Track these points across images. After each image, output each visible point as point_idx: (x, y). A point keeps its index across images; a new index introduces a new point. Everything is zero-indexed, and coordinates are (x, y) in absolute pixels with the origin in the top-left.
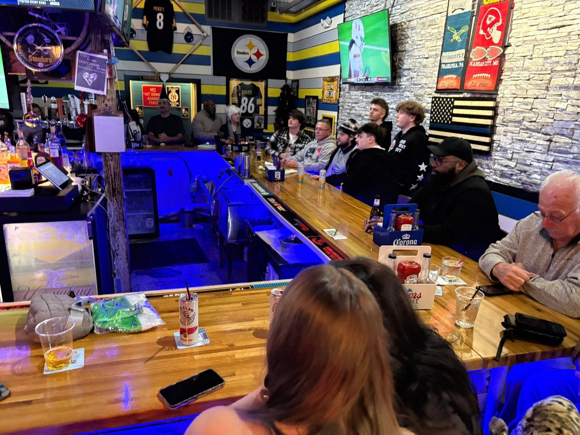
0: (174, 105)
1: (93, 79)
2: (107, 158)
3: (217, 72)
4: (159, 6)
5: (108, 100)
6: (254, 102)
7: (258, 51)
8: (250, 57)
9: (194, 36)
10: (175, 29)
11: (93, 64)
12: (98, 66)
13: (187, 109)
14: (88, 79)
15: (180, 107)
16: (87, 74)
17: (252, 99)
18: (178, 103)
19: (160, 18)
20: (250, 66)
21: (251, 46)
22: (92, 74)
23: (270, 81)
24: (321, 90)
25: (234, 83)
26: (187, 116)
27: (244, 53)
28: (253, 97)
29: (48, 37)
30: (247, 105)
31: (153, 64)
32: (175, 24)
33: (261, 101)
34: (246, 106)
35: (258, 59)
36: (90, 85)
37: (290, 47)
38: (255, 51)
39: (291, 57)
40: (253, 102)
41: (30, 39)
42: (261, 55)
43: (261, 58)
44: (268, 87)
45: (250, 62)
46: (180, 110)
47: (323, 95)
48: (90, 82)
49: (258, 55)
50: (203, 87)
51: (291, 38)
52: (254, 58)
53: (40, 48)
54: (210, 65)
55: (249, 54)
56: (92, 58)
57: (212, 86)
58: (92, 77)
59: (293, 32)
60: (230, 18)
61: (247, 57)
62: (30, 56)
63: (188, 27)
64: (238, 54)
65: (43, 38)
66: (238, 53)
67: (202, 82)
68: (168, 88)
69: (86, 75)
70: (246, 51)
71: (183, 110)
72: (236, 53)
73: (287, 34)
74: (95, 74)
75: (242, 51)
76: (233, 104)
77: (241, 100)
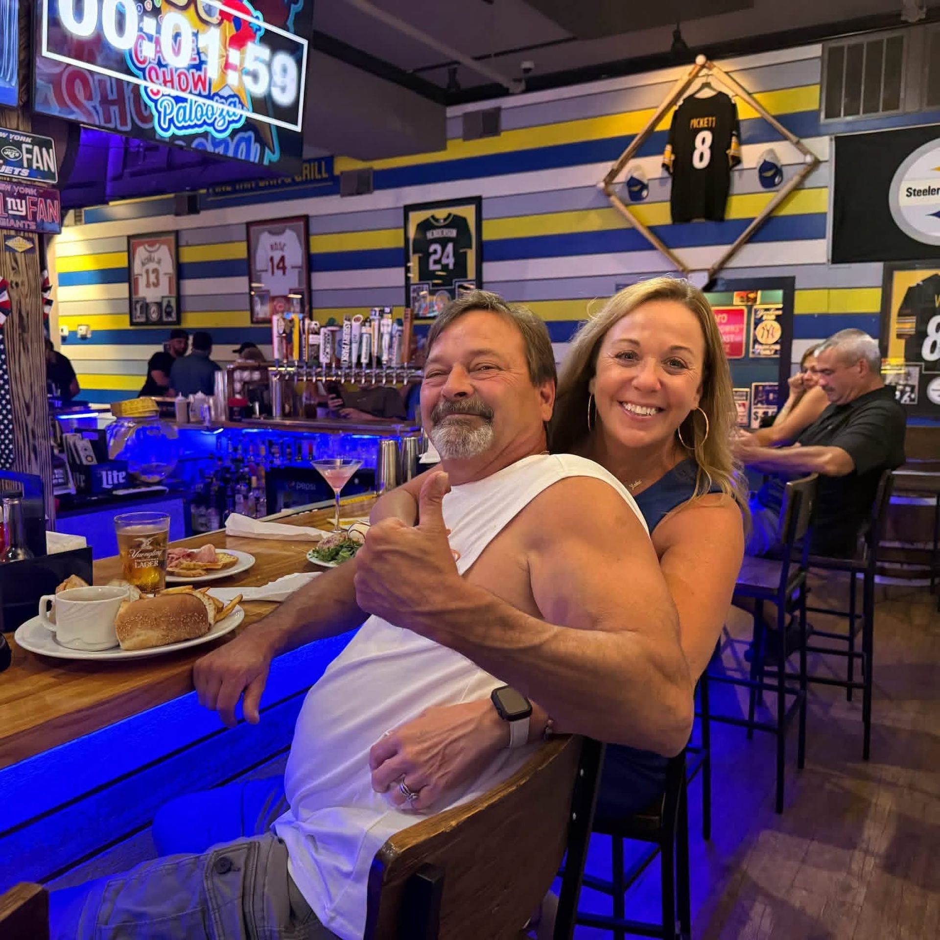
0: (768, 352)
4: (703, 116)
9: (784, 169)
10: (737, 160)
18: (776, 346)
19: (703, 143)
25: (908, 279)
27: (930, 191)
31: (678, 252)
32: (739, 151)
34: (938, 341)
50: (799, 297)
54: (824, 237)
57: (826, 291)
63: (771, 151)
64: (908, 196)
66: (911, 192)
67: (798, 285)
70: (936, 185)
72: (903, 192)
75: (922, 187)
76: (899, 336)
77: (927, 322)
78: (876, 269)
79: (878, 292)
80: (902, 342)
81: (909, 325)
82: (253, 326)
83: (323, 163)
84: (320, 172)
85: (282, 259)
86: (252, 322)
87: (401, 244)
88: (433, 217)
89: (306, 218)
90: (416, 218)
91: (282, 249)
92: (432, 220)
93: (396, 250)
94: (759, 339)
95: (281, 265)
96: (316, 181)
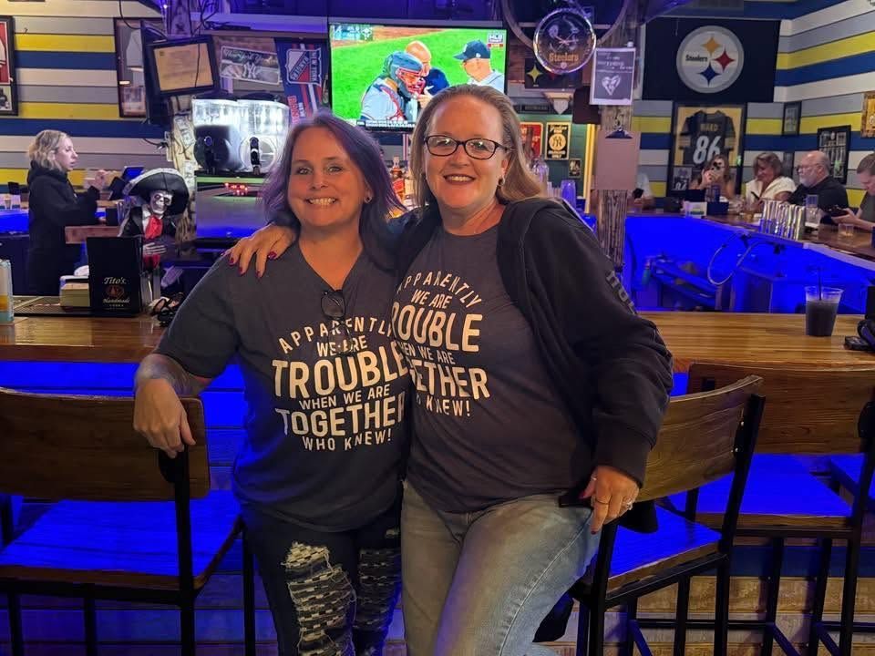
0: (558, 156)
1: (615, 85)
2: (609, 201)
5: (623, 116)
6: (721, 144)
7: (725, 53)
8: (710, 66)
11: (615, 64)
12: (622, 64)
13: (578, 162)
14: (608, 86)
15: (567, 158)
16: (607, 78)
17: (718, 138)
18: (564, 153)
20: (709, 80)
21: (712, 46)
22: (615, 77)
23: (751, 106)
24: (860, 115)
26: (578, 174)
27: (699, 59)
28: (718, 135)
29: (576, 25)
30: (707, 149)
33: (735, 143)
34: (704, 151)
35: (724, 68)
36: (610, 94)
37: (783, 45)
38: (719, 54)
39: (784, 62)
40: (717, 145)
41: (554, 30)
42: (730, 60)
43: (729, 66)
44: (748, 116)
45: (709, 74)
46: (566, 164)
47: (864, 124)
48: (610, 90)
49: (724, 60)
51: (787, 27)
52: (717, 66)
53: (565, 42)
55: (709, 59)
56: (613, 54)
58: (613, 82)
59: (791, 18)
61: (703, 66)
62: (551, 55)
64: (688, 60)
65: (571, 27)
66: (689, 58)
68: (549, 126)
69: (606, 81)
70: (702, 56)
71: (572, 164)
72: (684, 58)
73: (779, 22)
74: (617, 76)
75: (695, 55)
76: (681, 148)
77: (696, 140)
78: (669, 104)
79: (669, 120)
80: (682, 152)
81: (687, 142)
82: (122, 119)
86: (122, 115)
94: (552, 147)
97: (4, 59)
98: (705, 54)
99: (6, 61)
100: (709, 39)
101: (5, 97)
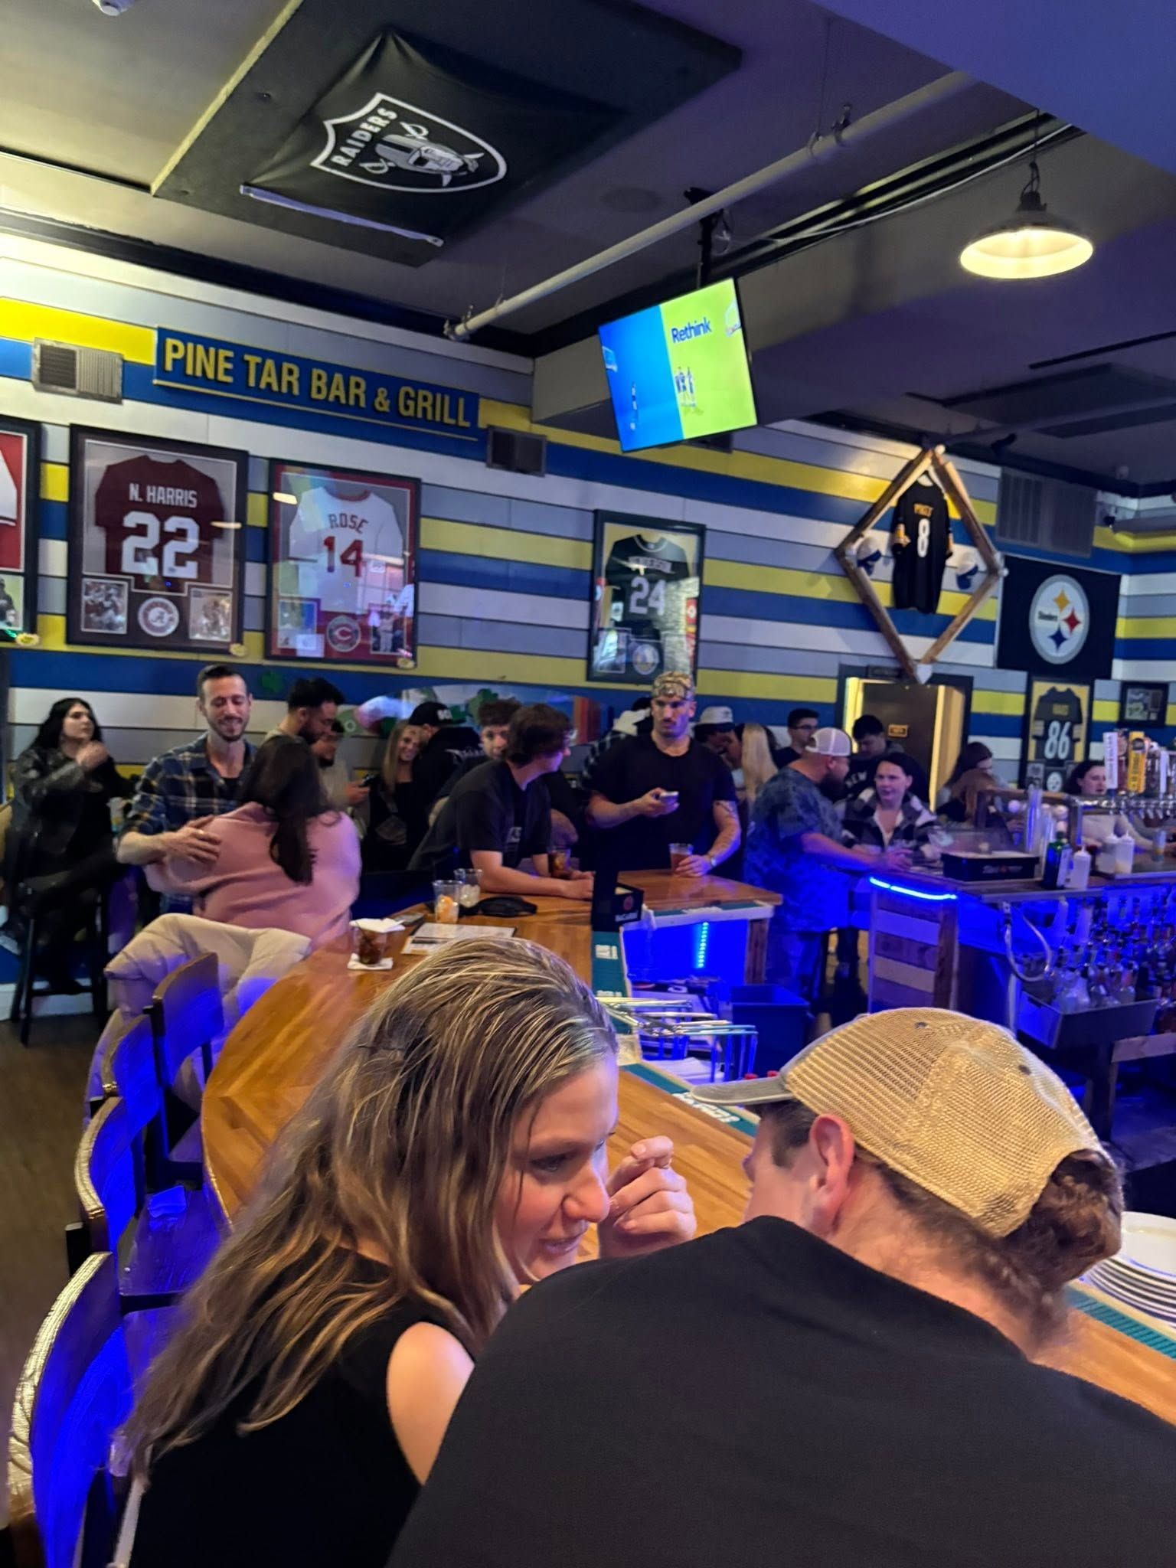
3: (1004, 661)
6: (1070, 733)
7: (1073, 613)
8: (1059, 628)
10: (949, 556)
17: (1067, 726)
19: (924, 531)
20: (1058, 648)
21: (1062, 602)
23: (1096, 683)
25: (1041, 688)
27: (1050, 618)
28: (1068, 720)
30: (1058, 739)
32: (952, 547)
33: (1081, 731)
34: (1055, 743)
35: (1071, 631)
37: (1122, 607)
38: (1067, 614)
39: (1123, 629)
40: (1067, 734)
42: (1077, 622)
43: (1076, 629)
44: (1094, 696)
45: (1058, 638)
50: (976, 695)
51: (1128, 585)
52: (1065, 629)
54: (991, 642)
55: (1059, 619)
59: (1131, 573)
60: (1034, 539)
61: (1054, 627)
63: (968, 554)
64: (1039, 618)
66: (1043, 617)
67: (976, 684)
70: (1054, 613)
72: (1037, 615)
73: (1120, 578)
75: (1047, 613)
76: (1034, 737)
77: (1049, 727)
78: (1021, 676)
79: (1022, 698)
81: (1040, 728)
83: (461, 401)
84: (454, 414)
85: (357, 546)
86: (267, 655)
87: (587, 565)
88: (639, 537)
89: (414, 484)
90: (614, 533)
91: (358, 528)
92: (637, 541)
93: (577, 573)
95: (353, 557)
96: (442, 425)
97: (14, 516)
98: (1055, 612)
99: (17, 521)
100: (1060, 592)
101: (9, 599)
